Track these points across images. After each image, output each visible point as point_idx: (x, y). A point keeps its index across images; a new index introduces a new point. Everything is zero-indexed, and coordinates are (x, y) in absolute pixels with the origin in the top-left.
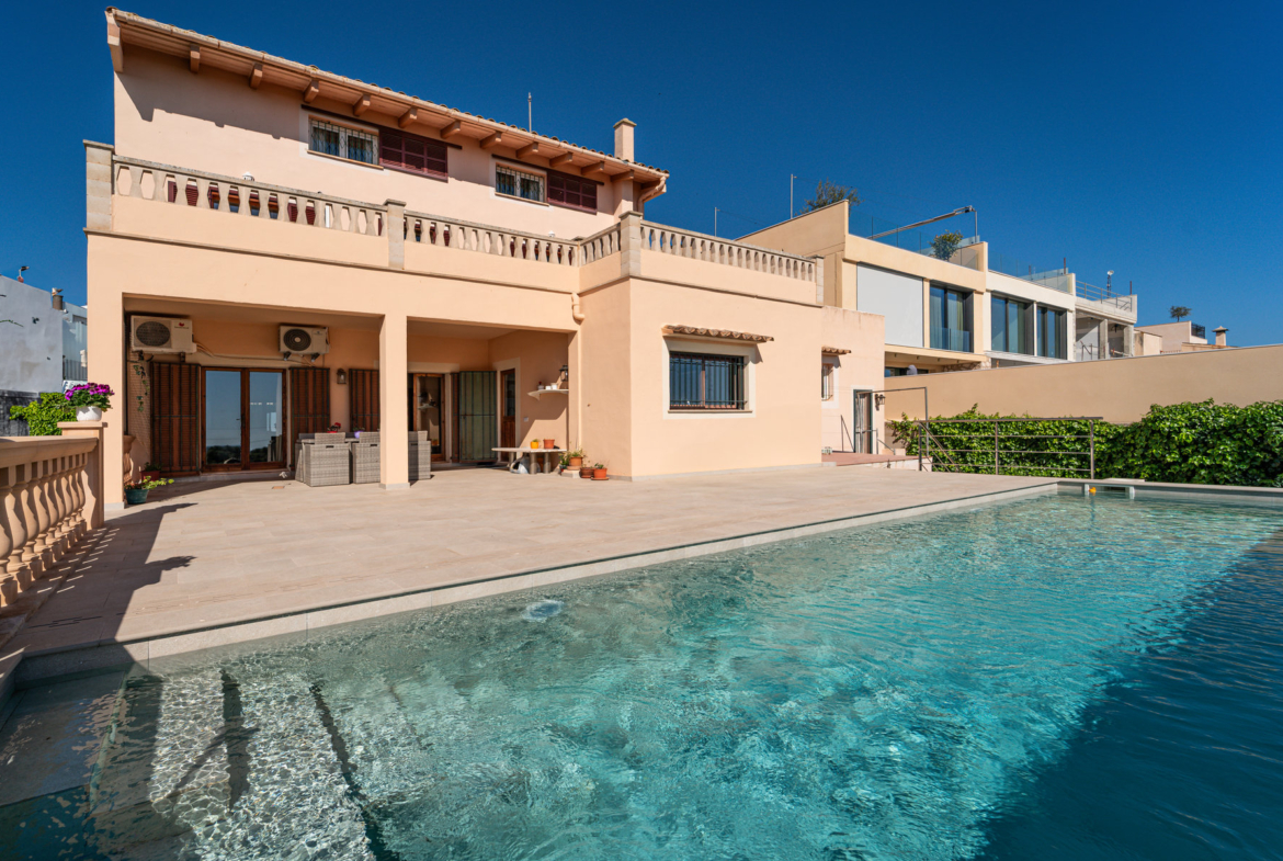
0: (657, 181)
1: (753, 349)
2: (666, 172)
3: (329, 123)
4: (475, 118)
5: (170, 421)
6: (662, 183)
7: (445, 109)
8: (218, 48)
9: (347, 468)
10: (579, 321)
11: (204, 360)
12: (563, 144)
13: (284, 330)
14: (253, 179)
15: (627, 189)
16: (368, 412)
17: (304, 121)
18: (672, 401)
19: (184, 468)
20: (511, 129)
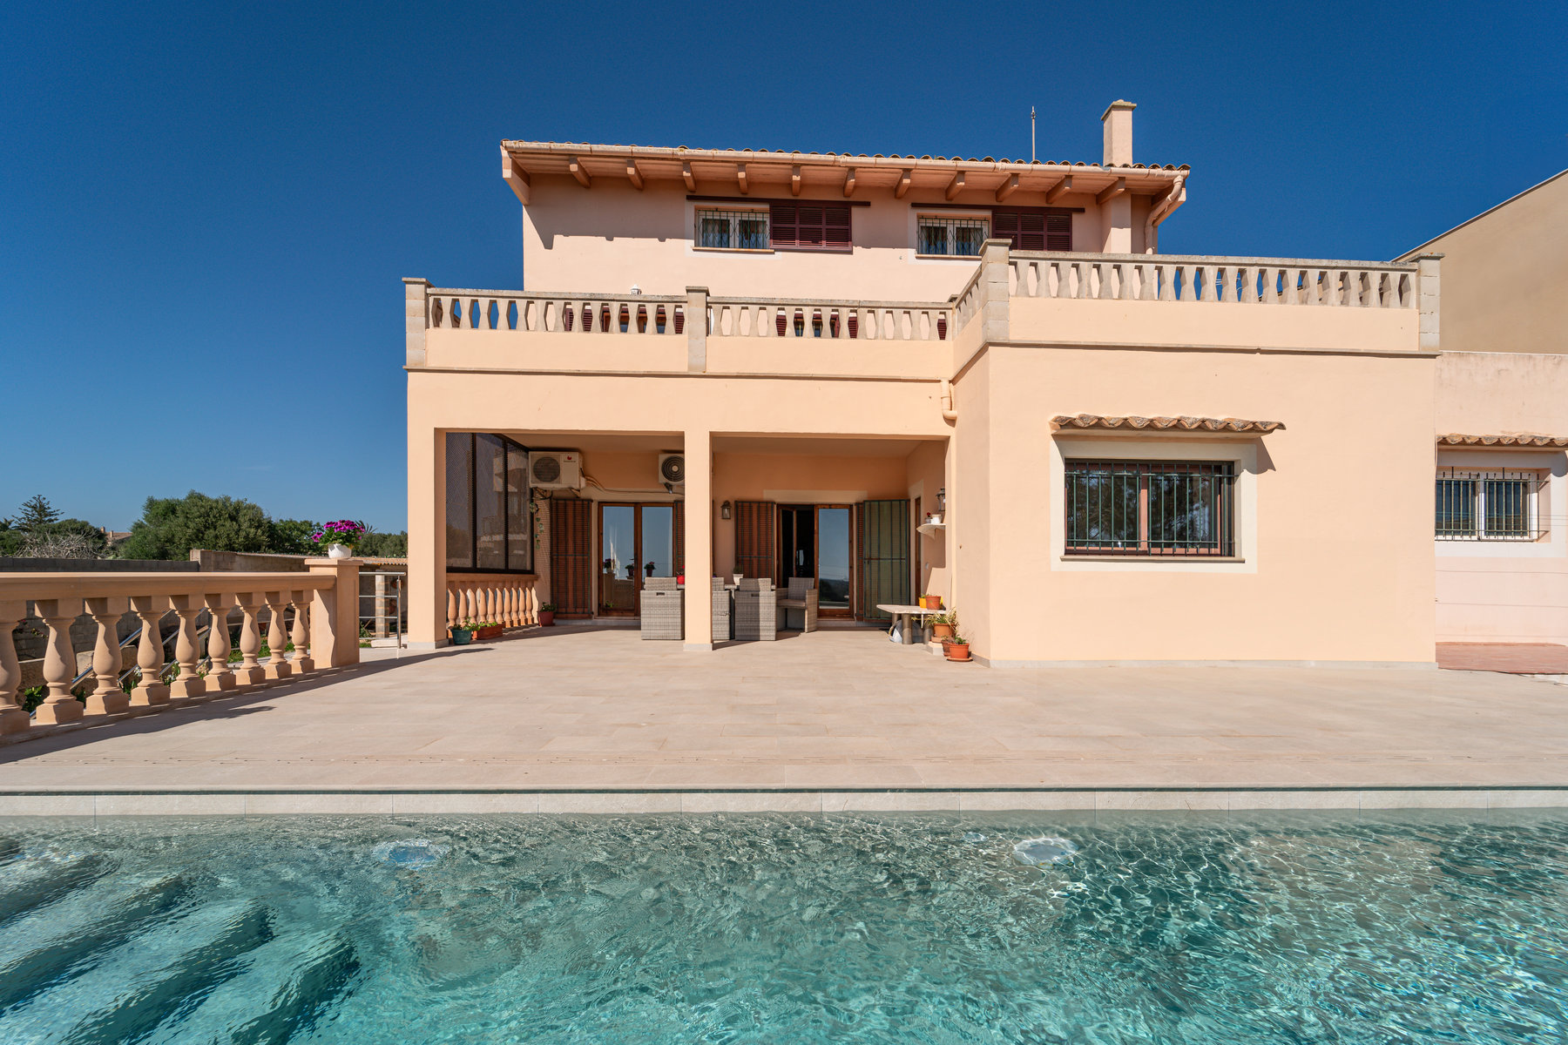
0: (1169, 187)
1: (1253, 448)
2: (1185, 168)
3: (717, 210)
4: (871, 160)
5: (566, 560)
6: (1177, 187)
7: (832, 158)
8: (591, 154)
9: (679, 620)
10: (951, 421)
11: (597, 495)
12: (1000, 165)
13: (663, 458)
14: (639, 292)
15: (1124, 209)
16: (755, 553)
17: (689, 213)
18: (1069, 543)
19: (578, 610)
20: (921, 162)
